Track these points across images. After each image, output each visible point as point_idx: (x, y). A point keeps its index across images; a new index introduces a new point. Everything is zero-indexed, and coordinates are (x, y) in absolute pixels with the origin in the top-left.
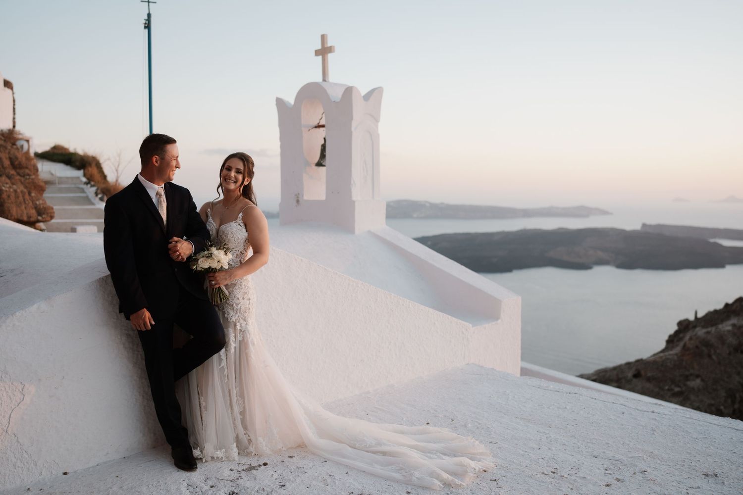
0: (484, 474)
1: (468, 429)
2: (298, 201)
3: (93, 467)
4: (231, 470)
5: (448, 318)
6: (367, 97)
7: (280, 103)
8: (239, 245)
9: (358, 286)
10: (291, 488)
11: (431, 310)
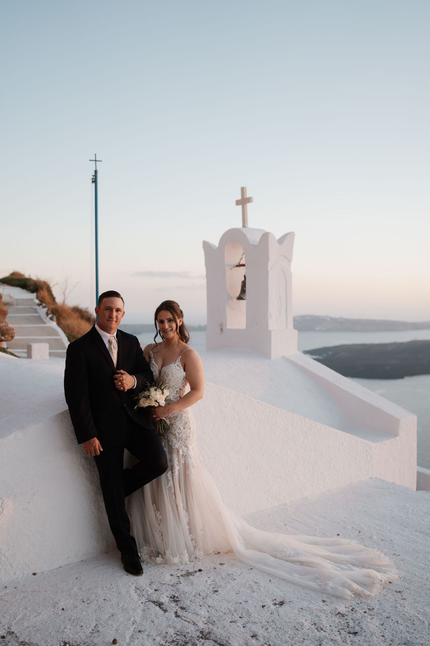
0: (390, 586)
1: (373, 541)
2: (222, 330)
3: (56, 569)
4: (171, 575)
5: (354, 439)
6: (281, 240)
7: (206, 245)
8: (178, 382)
9: (278, 413)
10: (222, 593)
11: (340, 432)
